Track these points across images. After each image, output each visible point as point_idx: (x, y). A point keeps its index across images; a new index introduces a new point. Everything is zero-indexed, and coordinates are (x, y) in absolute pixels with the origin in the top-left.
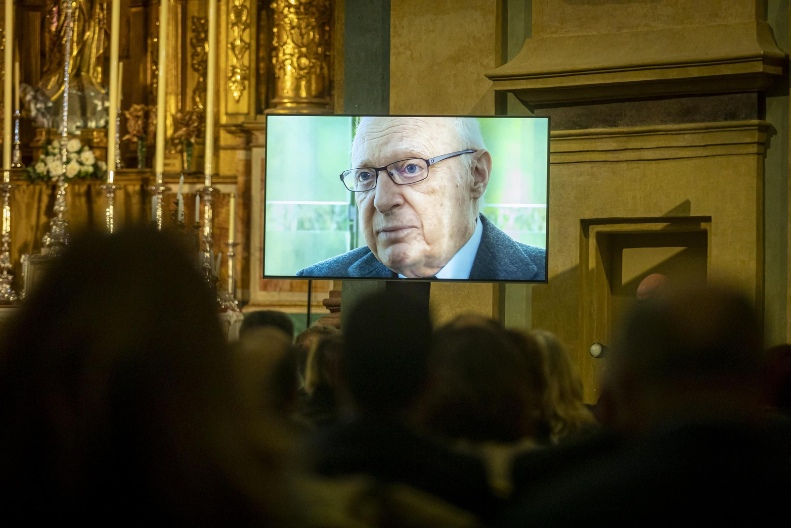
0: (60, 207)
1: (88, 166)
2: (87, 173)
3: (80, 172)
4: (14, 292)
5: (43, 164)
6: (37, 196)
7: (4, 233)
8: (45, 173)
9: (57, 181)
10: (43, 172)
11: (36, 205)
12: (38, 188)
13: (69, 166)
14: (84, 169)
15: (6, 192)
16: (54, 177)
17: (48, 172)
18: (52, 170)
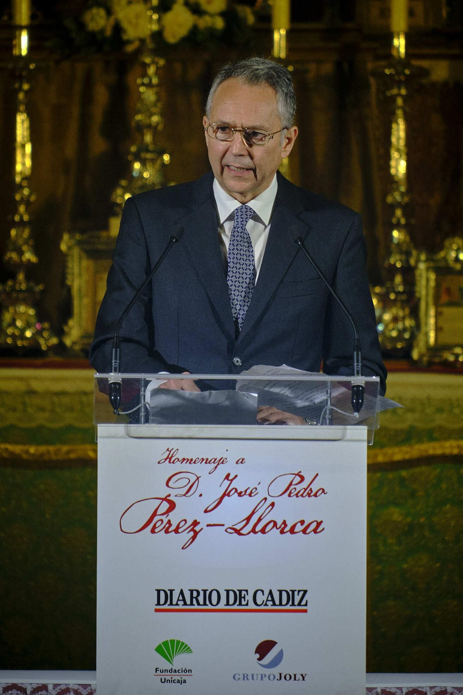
0: (151, 115)
1: (212, 15)
2: (211, 31)
3: (194, 30)
4: (46, 325)
5: (102, 12)
6: (78, 87)
7: (18, 179)
8: (108, 32)
9: (138, 52)
10: (102, 31)
11: (76, 111)
12: (80, 68)
13: (169, 17)
14: (204, 22)
15: (21, 79)
16: (129, 42)
17: (118, 29)
18: (125, 25)
